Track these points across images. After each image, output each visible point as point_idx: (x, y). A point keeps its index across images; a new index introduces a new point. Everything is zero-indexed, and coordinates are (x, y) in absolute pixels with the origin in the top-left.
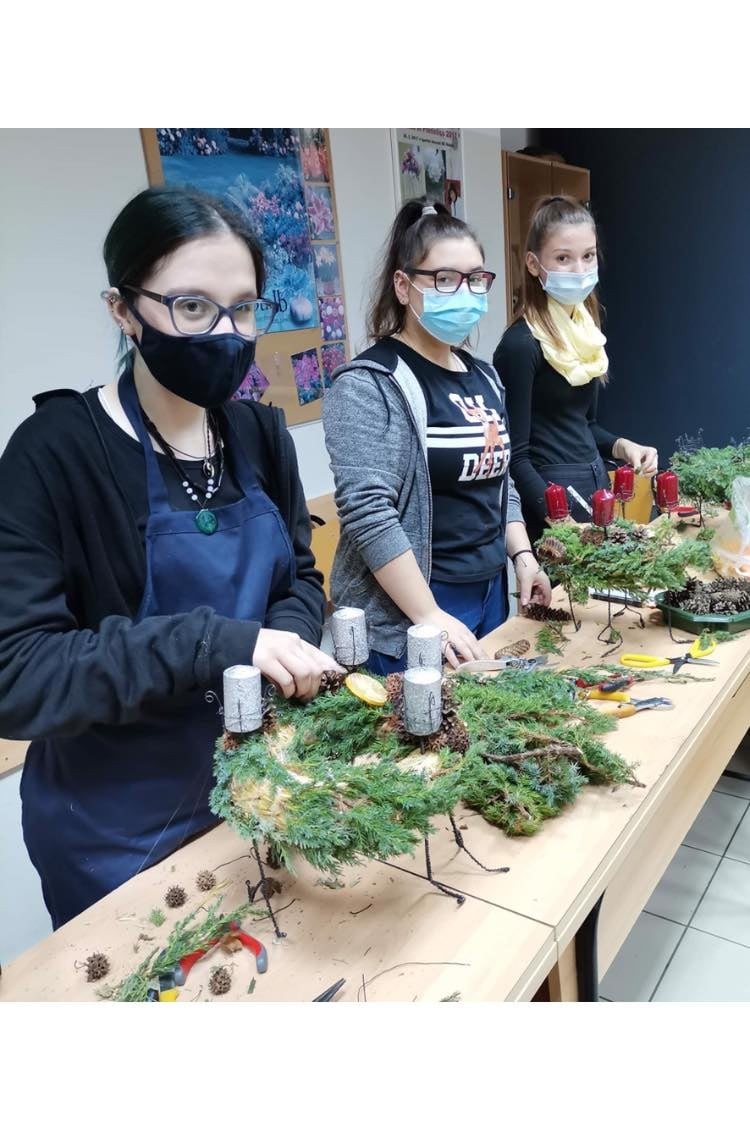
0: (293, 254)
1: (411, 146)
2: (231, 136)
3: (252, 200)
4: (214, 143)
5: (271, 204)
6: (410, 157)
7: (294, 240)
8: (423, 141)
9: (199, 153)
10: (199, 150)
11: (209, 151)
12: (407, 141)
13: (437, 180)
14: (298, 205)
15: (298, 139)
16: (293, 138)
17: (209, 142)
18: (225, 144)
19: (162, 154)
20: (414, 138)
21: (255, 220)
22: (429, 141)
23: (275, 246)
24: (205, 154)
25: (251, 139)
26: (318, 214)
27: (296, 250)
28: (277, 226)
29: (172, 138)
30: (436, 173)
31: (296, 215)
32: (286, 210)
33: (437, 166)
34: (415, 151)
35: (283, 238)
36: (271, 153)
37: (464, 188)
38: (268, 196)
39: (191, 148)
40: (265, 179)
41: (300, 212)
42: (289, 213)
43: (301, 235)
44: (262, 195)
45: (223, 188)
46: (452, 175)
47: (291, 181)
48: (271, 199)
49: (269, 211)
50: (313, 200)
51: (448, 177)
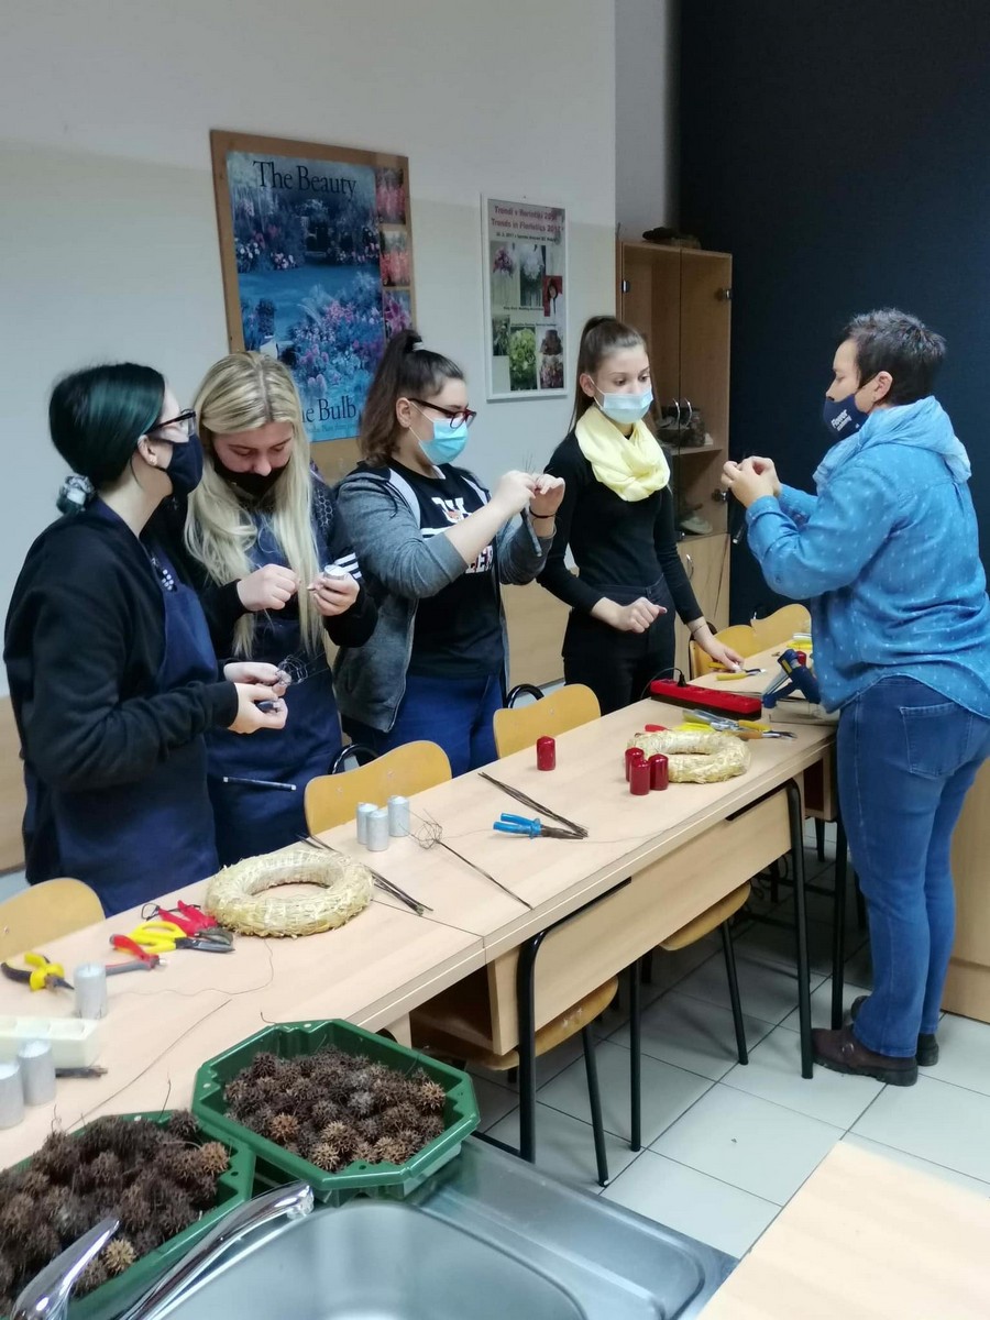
0: (366, 359)
1: (505, 244)
2: (310, 248)
3: (326, 309)
4: (291, 258)
5: (346, 312)
6: (503, 255)
7: (368, 346)
8: (520, 237)
9: (276, 268)
10: (276, 265)
11: (285, 266)
12: (501, 239)
13: (534, 277)
14: (374, 311)
15: (378, 246)
16: (372, 245)
17: (286, 257)
18: (301, 259)
19: (239, 271)
20: (508, 235)
21: (327, 329)
22: (526, 237)
23: (347, 353)
24: (282, 269)
25: (329, 250)
26: (396, 319)
27: (369, 355)
28: (350, 332)
29: (251, 256)
30: (533, 268)
31: (372, 321)
32: (361, 316)
33: (536, 262)
34: (510, 250)
35: (356, 345)
36: (350, 262)
37: (566, 285)
38: (343, 304)
39: (268, 264)
40: (340, 288)
41: (376, 317)
42: (364, 319)
43: (375, 341)
44: (336, 303)
45: (298, 300)
46: (552, 272)
47: (368, 287)
48: (345, 307)
49: (343, 318)
50: (391, 305)
51: (548, 273)
